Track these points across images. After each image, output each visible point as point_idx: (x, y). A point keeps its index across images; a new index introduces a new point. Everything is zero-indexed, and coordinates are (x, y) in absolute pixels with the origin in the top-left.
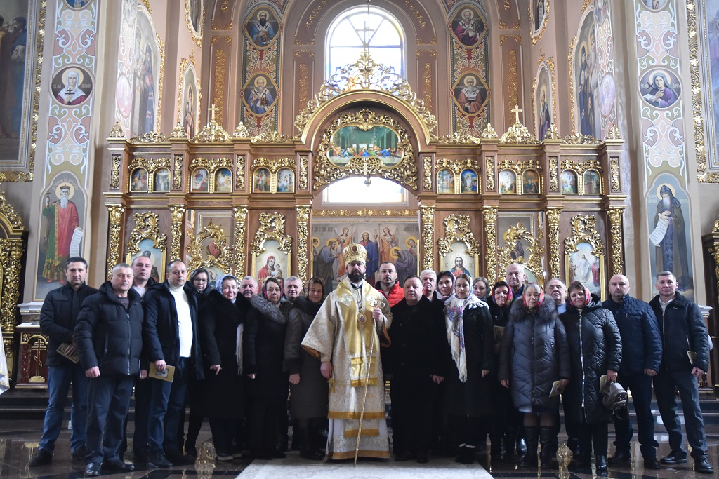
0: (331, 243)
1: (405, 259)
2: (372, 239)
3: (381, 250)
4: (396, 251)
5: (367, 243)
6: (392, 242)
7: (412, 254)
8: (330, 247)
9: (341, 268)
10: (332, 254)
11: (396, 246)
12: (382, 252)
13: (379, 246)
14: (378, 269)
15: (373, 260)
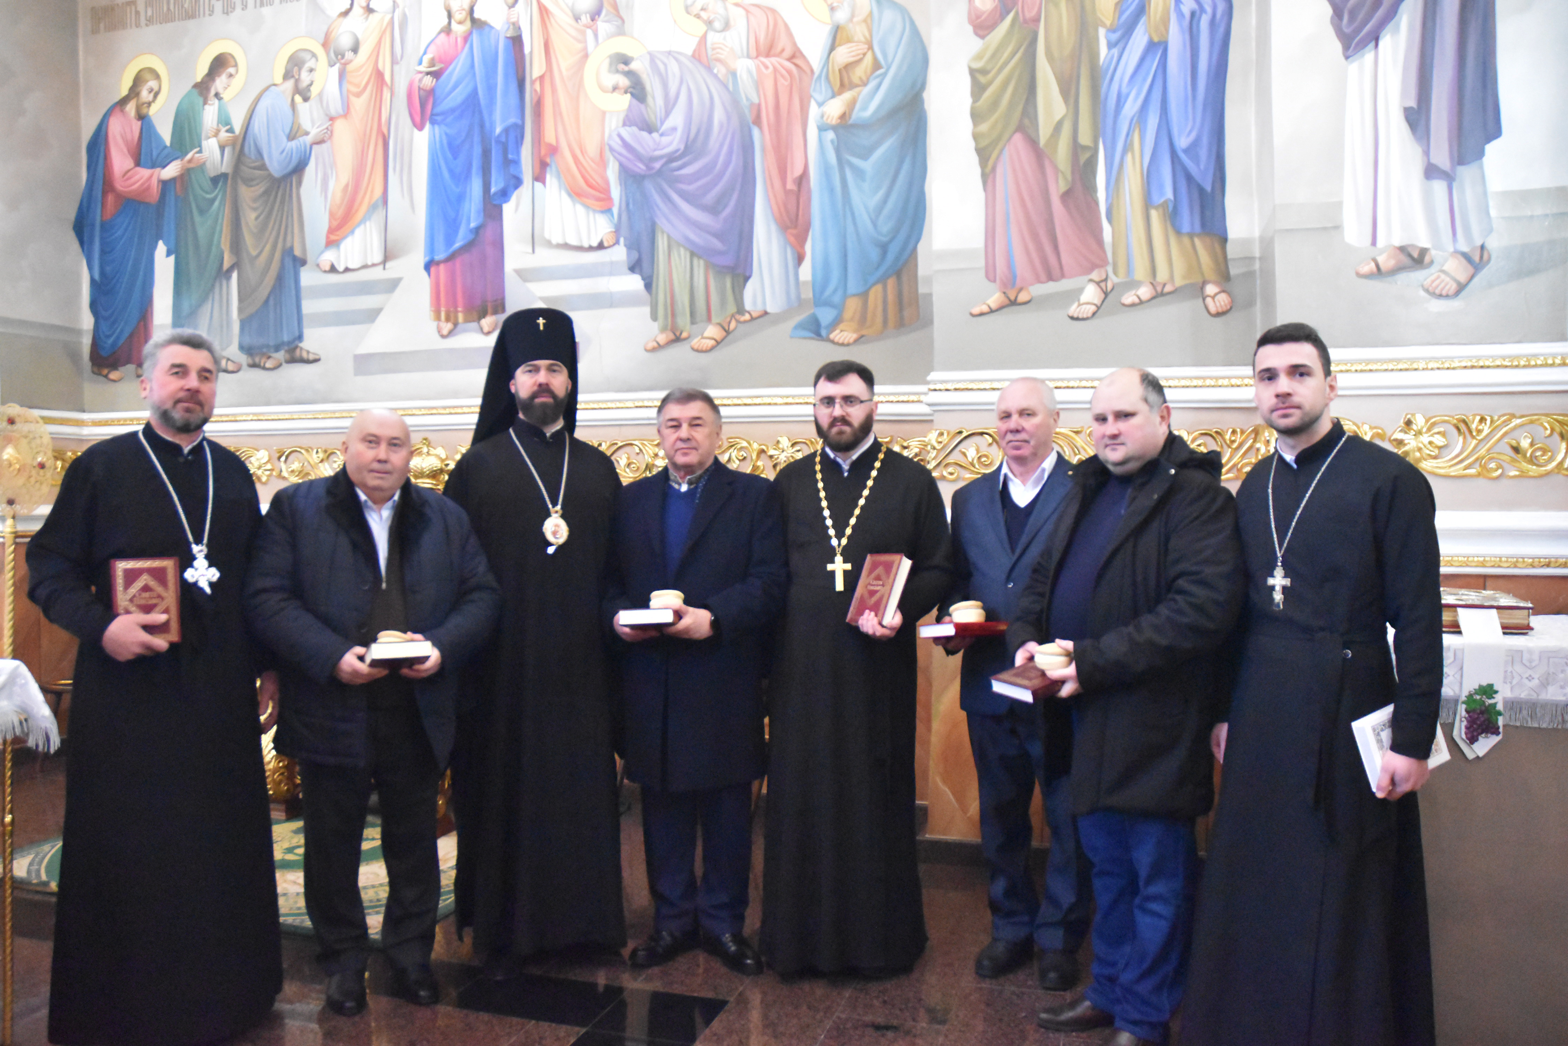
0: (295, 64)
1: (669, 107)
3: (536, 68)
4: (621, 61)
5: (467, 38)
6: (595, 15)
7: (709, 69)
8: (290, 84)
9: (339, 195)
10: (299, 127)
11: (621, 31)
12: (542, 78)
13: (527, 50)
14: (518, 182)
15: (498, 130)
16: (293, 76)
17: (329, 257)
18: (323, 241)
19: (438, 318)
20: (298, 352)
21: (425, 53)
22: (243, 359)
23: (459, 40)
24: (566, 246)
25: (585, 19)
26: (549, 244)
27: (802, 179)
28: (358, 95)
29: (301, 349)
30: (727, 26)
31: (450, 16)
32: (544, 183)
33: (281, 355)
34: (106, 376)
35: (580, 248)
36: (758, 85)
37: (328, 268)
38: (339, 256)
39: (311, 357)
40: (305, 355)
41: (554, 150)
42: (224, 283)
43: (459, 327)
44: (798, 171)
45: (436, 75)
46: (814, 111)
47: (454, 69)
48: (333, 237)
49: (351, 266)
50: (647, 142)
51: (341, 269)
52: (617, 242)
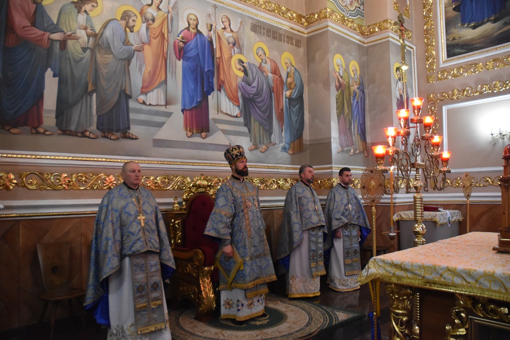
0: (126, 16)
1: (254, 80)
2: (203, 28)
3: (218, 55)
4: (241, 62)
5: (195, 35)
7: (263, 73)
8: (124, 22)
9: (147, 75)
10: (128, 41)
11: (241, 53)
12: (219, 58)
13: (215, 47)
14: (213, 90)
15: (206, 70)
16: (125, 20)
17: (142, 98)
18: (140, 91)
19: (187, 130)
20: (127, 134)
21: (180, 34)
22: (99, 133)
23: (193, 34)
24: (227, 114)
25: (231, 45)
26: (222, 112)
27: (282, 110)
28: (155, 38)
29: (129, 133)
30: (266, 63)
31: (189, 24)
32: (220, 92)
33: (119, 134)
34: (8, 130)
35: (231, 116)
36: (273, 81)
37: (142, 102)
38: (146, 99)
39: (134, 137)
40: (131, 136)
41: (223, 82)
42: (89, 97)
43: (194, 135)
44: (282, 108)
45: (185, 43)
46: (284, 92)
47: (191, 43)
48: (144, 90)
49: (152, 103)
50: (248, 88)
51: (148, 104)
52: (241, 116)
